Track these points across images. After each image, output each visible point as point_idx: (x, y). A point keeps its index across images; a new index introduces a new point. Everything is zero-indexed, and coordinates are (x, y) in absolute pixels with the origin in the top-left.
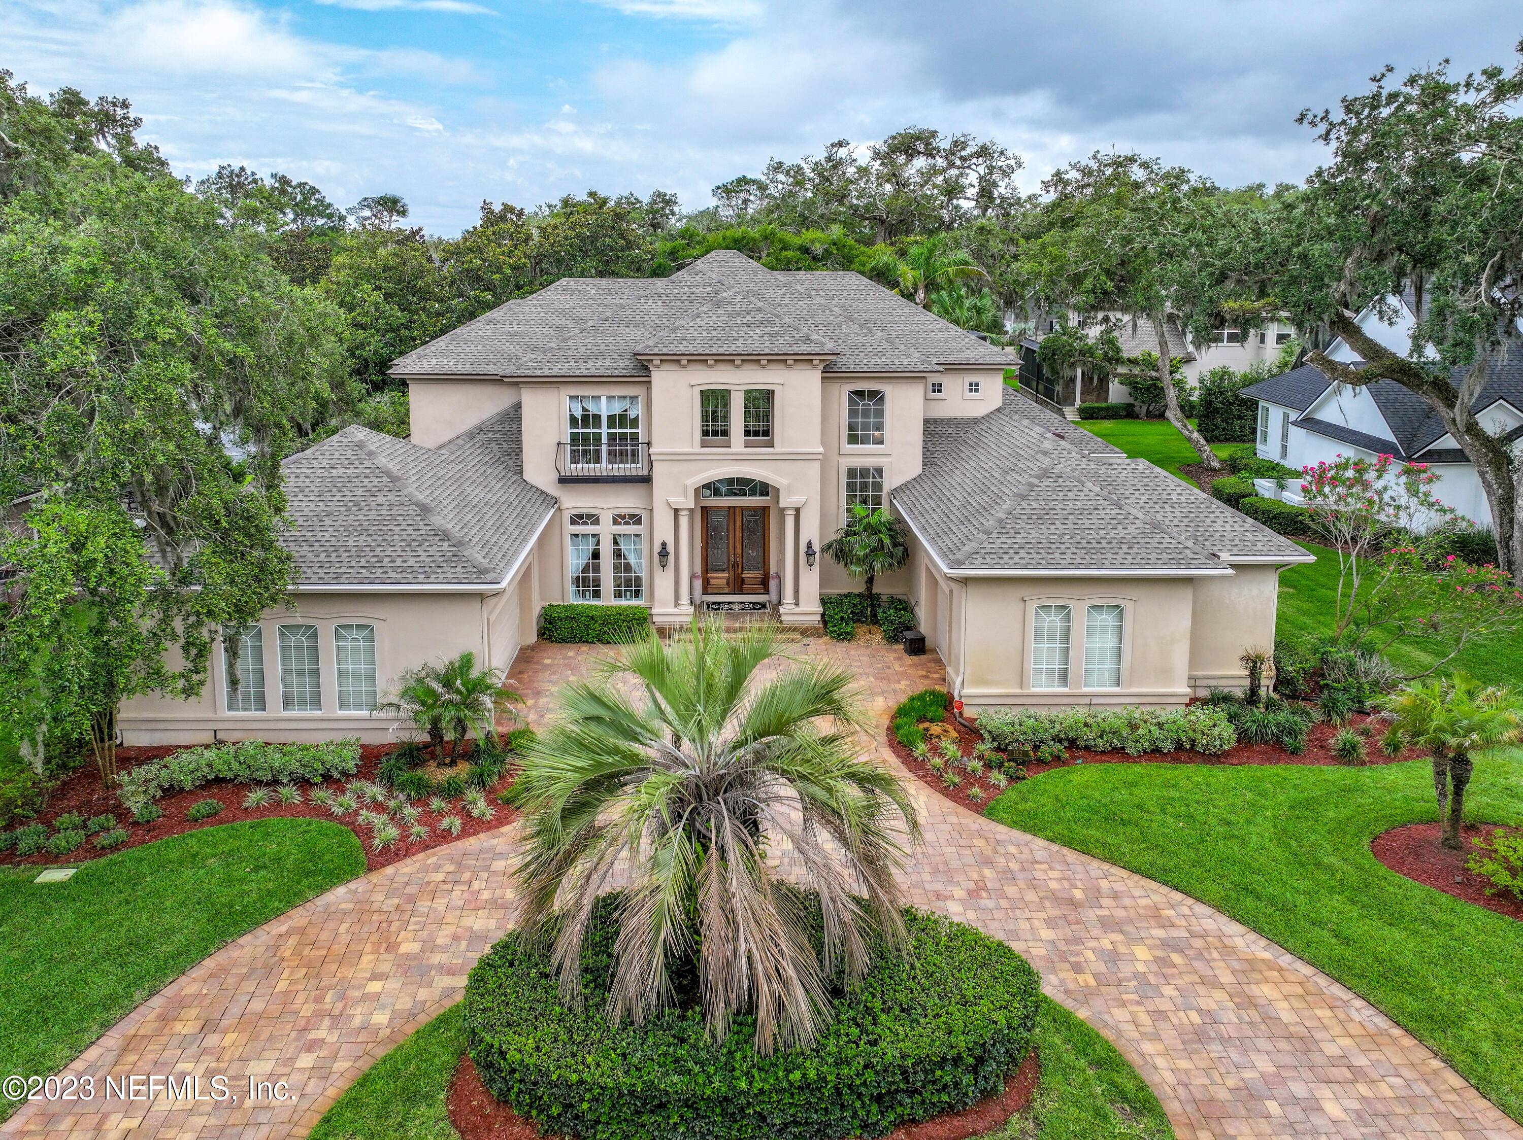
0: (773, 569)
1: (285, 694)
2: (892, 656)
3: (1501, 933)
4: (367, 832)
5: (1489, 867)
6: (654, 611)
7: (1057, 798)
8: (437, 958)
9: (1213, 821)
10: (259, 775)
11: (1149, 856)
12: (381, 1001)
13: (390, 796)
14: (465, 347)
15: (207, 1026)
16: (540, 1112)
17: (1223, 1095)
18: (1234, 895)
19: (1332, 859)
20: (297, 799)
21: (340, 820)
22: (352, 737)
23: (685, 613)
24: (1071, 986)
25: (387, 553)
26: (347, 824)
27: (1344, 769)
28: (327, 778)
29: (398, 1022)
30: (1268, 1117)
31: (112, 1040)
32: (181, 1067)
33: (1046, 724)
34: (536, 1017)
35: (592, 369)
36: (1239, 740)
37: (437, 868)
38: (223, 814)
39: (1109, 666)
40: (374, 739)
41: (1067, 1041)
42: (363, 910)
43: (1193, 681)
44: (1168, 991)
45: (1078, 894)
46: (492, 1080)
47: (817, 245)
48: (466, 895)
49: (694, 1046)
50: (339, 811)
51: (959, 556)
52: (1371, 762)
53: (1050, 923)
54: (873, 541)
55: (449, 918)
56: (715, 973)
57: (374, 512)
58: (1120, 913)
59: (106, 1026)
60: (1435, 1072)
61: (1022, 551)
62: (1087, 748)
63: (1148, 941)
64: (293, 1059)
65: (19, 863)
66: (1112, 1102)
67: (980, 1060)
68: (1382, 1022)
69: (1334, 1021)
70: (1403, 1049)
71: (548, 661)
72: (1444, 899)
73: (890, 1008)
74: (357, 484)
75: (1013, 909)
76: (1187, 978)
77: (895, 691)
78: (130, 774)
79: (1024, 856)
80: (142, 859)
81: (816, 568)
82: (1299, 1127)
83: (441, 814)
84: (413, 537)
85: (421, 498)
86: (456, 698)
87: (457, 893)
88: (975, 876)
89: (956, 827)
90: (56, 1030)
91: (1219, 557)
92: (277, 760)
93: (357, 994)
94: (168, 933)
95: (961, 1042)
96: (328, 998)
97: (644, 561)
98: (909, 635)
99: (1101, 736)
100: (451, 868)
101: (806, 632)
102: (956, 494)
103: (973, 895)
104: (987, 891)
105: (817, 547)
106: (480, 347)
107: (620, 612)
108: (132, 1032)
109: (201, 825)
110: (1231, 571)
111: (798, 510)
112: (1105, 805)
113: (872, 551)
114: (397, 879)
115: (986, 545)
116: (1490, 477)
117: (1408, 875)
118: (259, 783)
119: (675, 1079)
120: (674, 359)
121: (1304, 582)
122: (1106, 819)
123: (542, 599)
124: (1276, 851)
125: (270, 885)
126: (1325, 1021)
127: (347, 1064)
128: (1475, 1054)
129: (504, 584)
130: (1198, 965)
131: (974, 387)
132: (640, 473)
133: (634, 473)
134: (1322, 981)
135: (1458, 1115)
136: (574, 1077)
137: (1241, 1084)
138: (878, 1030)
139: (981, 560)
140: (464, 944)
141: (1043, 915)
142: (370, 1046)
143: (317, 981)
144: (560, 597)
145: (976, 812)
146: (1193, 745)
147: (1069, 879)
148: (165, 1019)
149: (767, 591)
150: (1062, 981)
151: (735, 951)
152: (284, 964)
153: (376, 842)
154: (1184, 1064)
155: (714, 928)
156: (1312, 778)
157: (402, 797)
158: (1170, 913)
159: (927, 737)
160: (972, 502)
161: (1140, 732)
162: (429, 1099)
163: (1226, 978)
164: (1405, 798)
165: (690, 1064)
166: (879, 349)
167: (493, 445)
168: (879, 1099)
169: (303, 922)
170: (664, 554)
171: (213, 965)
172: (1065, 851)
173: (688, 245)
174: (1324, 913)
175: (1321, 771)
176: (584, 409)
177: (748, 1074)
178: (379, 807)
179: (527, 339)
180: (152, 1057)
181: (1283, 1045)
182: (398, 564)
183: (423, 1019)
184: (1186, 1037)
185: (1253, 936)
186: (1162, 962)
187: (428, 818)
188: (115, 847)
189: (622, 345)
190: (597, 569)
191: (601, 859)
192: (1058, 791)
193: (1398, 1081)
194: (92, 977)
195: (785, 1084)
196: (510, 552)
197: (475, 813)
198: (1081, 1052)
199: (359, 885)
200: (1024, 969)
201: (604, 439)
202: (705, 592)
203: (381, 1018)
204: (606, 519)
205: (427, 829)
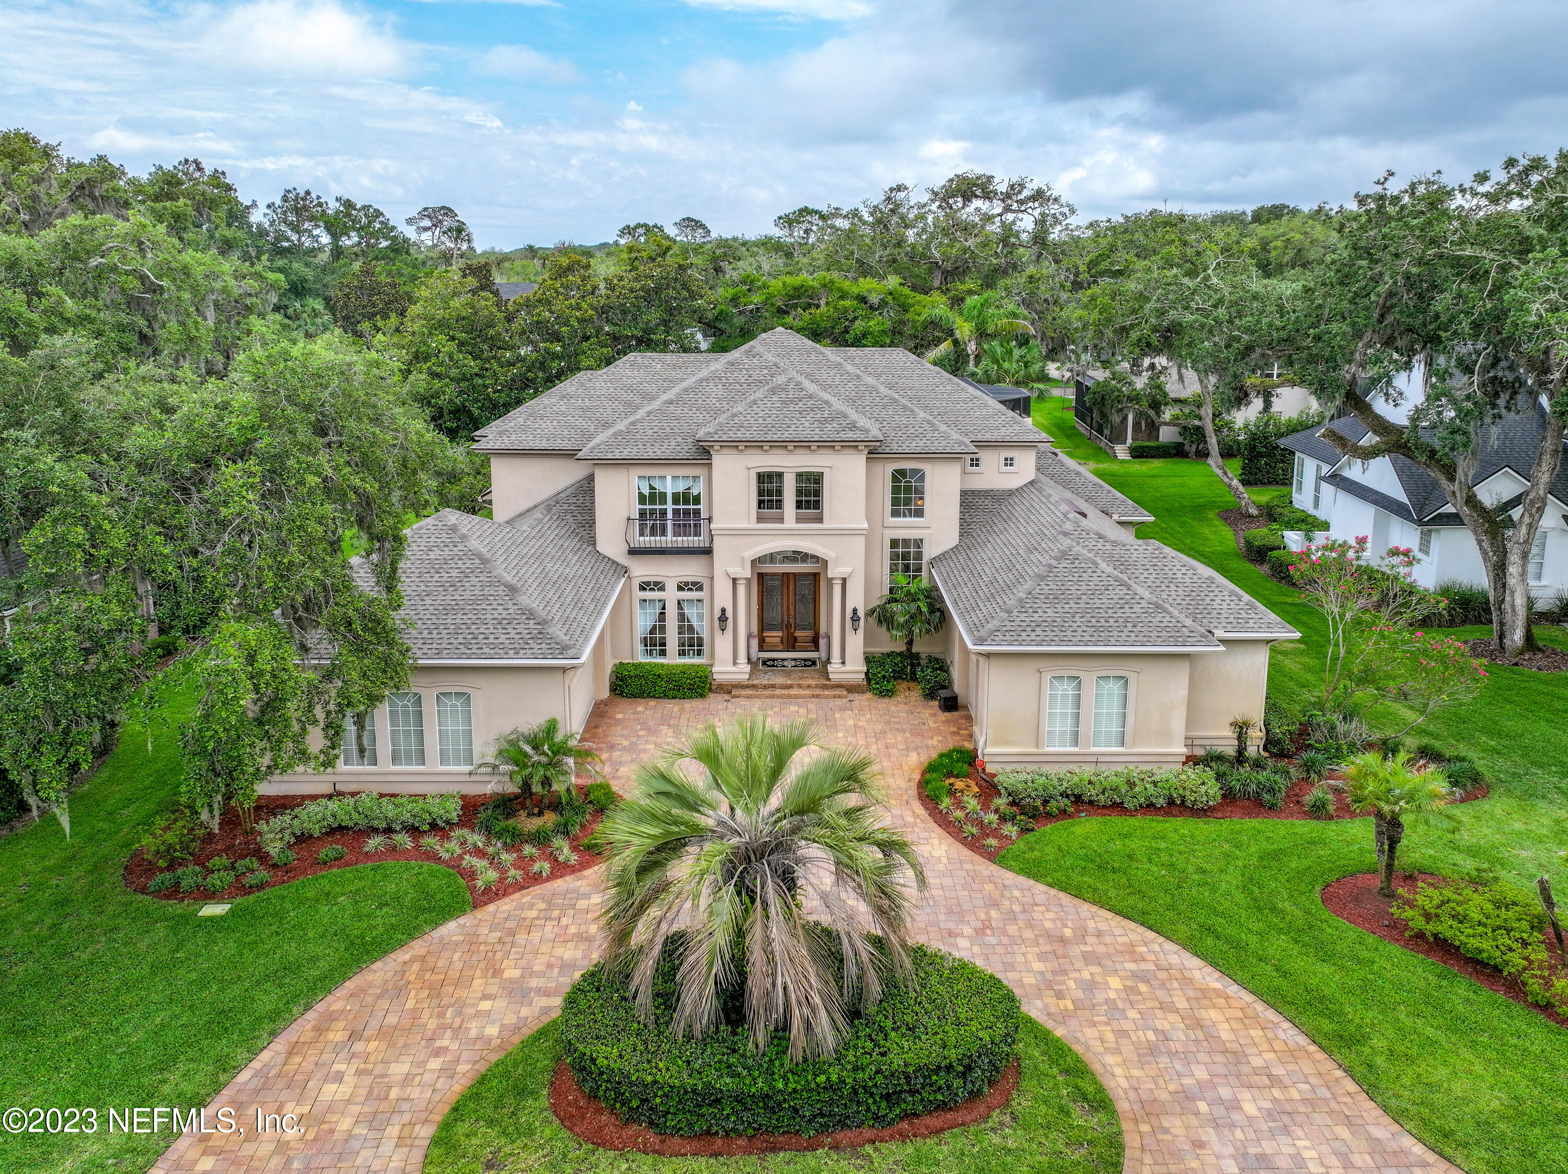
0: (823, 629)
1: (393, 751)
2: (928, 712)
3: (1412, 969)
4: (471, 875)
5: (1410, 913)
6: (714, 670)
7: (1060, 849)
8: (534, 983)
9: (1191, 869)
10: (376, 823)
11: (1131, 900)
12: (492, 1017)
13: (488, 843)
14: (541, 422)
15: (354, 1036)
16: (623, 1105)
17: (1164, 1096)
18: (1198, 934)
19: (1286, 904)
20: (409, 845)
21: (447, 864)
22: (453, 789)
23: (742, 672)
24: (1053, 1009)
25: (482, 631)
26: (453, 867)
27: (1314, 823)
28: (433, 826)
29: (506, 1034)
30: (1197, 1114)
31: (280, 1045)
32: (336, 1067)
33: (1056, 783)
34: (619, 1031)
35: (659, 453)
36: (1223, 796)
37: (531, 906)
38: (347, 858)
39: (1115, 728)
40: (473, 790)
41: (1044, 1053)
42: (471, 942)
43: (1190, 741)
44: (1132, 1014)
45: (1068, 933)
46: (584, 1080)
47: (874, 295)
48: (556, 929)
49: (743, 1056)
50: (446, 856)
51: (983, 633)
52: (1338, 817)
53: (1042, 957)
54: (913, 607)
55: (543, 949)
56: (758, 1000)
57: (468, 592)
58: (1101, 949)
59: (273, 1034)
60: (1337, 1080)
61: (1038, 629)
62: (1091, 803)
63: (1121, 973)
64: (425, 1062)
65: (183, 900)
66: (1075, 1101)
67: (969, 1068)
68: (1302, 1040)
69: (1264, 1039)
70: (1314, 1061)
71: (619, 716)
72: (1371, 940)
73: (899, 1028)
74: (453, 565)
75: (1011, 945)
76: (1149, 1004)
77: (927, 747)
78: (268, 823)
79: (1026, 899)
80: (284, 897)
81: (861, 632)
82: (1220, 1122)
83: (532, 859)
84: (503, 616)
85: (508, 578)
86: (544, 759)
87: (549, 928)
88: (983, 916)
89: (971, 874)
90: (235, 1037)
91: (1213, 634)
92: (389, 809)
93: (471, 1011)
94: (314, 960)
95: (953, 1054)
96: (449, 1014)
97: (706, 623)
98: (943, 693)
99: (1103, 793)
100: (543, 906)
101: (851, 689)
102: (986, 569)
103: (980, 932)
104: (992, 929)
105: (861, 613)
106: (555, 423)
107: (684, 669)
108: (295, 1039)
109: (330, 867)
110: (1222, 648)
111: (844, 580)
112: (1100, 855)
113: (911, 617)
114: (498, 915)
115: (1006, 623)
116: (1486, 545)
117: (1347, 919)
118: (375, 830)
119: (728, 1080)
120: (733, 445)
121: (1315, 638)
122: (1099, 867)
123: (614, 657)
124: (1240, 897)
125: (393, 920)
126: (1256, 1040)
127: (468, 1067)
128: (1370, 1066)
129: (584, 659)
130: (1160, 993)
131: (1009, 462)
132: (702, 545)
133: (696, 545)
134: (1260, 1007)
135: (1348, 1113)
136: (649, 1079)
137: (1180, 1088)
138: (888, 1044)
139: (1002, 637)
140: (556, 970)
141: (1036, 950)
142: (485, 1052)
143: (438, 1001)
144: (629, 655)
145: (990, 860)
146: (1183, 801)
147: (1061, 920)
148: (320, 1030)
149: (817, 649)
150: (1046, 1006)
151: (774, 985)
152: (410, 986)
153: (479, 883)
154: (1136, 1073)
155: (758, 965)
156: (1283, 831)
157: (499, 845)
158: (1144, 949)
159: (952, 792)
160: (999, 579)
161: (1137, 789)
162: (534, 1094)
163: (1181, 1004)
164: (1361, 850)
165: (740, 1069)
166: (921, 430)
167: (569, 516)
168: (887, 1097)
169: (423, 952)
170: (723, 619)
171: (352, 987)
172: (1062, 895)
173: (749, 290)
174: (1271, 951)
175: (1293, 825)
176: (651, 487)
177: (785, 1078)
178: (479, 853)
179: (598, 415)
180: (312, 1059)
181: (1219, 1058)
182: (491, 640)
183: (526, 1032)
184: (1141, 1052)
185: (1209, 969)
186: (1130, 990)
187: (523, 863)
188: (261, 886)
189: (686, 428)
190: (663, 629)
191: (669, 908)
192: (1061, 842)
193: (1306, 1087)
194: (259, 995)
195: (813, 1085)
196: (588, 627)
197: (561, 858)
198: (1054, 1062)
199: (466, 920)
200: (1010, 997)
201: (670, 515)
202: (761, 649)
203: (492, 1031)
204: (671, 586)
205: (522, 872)
